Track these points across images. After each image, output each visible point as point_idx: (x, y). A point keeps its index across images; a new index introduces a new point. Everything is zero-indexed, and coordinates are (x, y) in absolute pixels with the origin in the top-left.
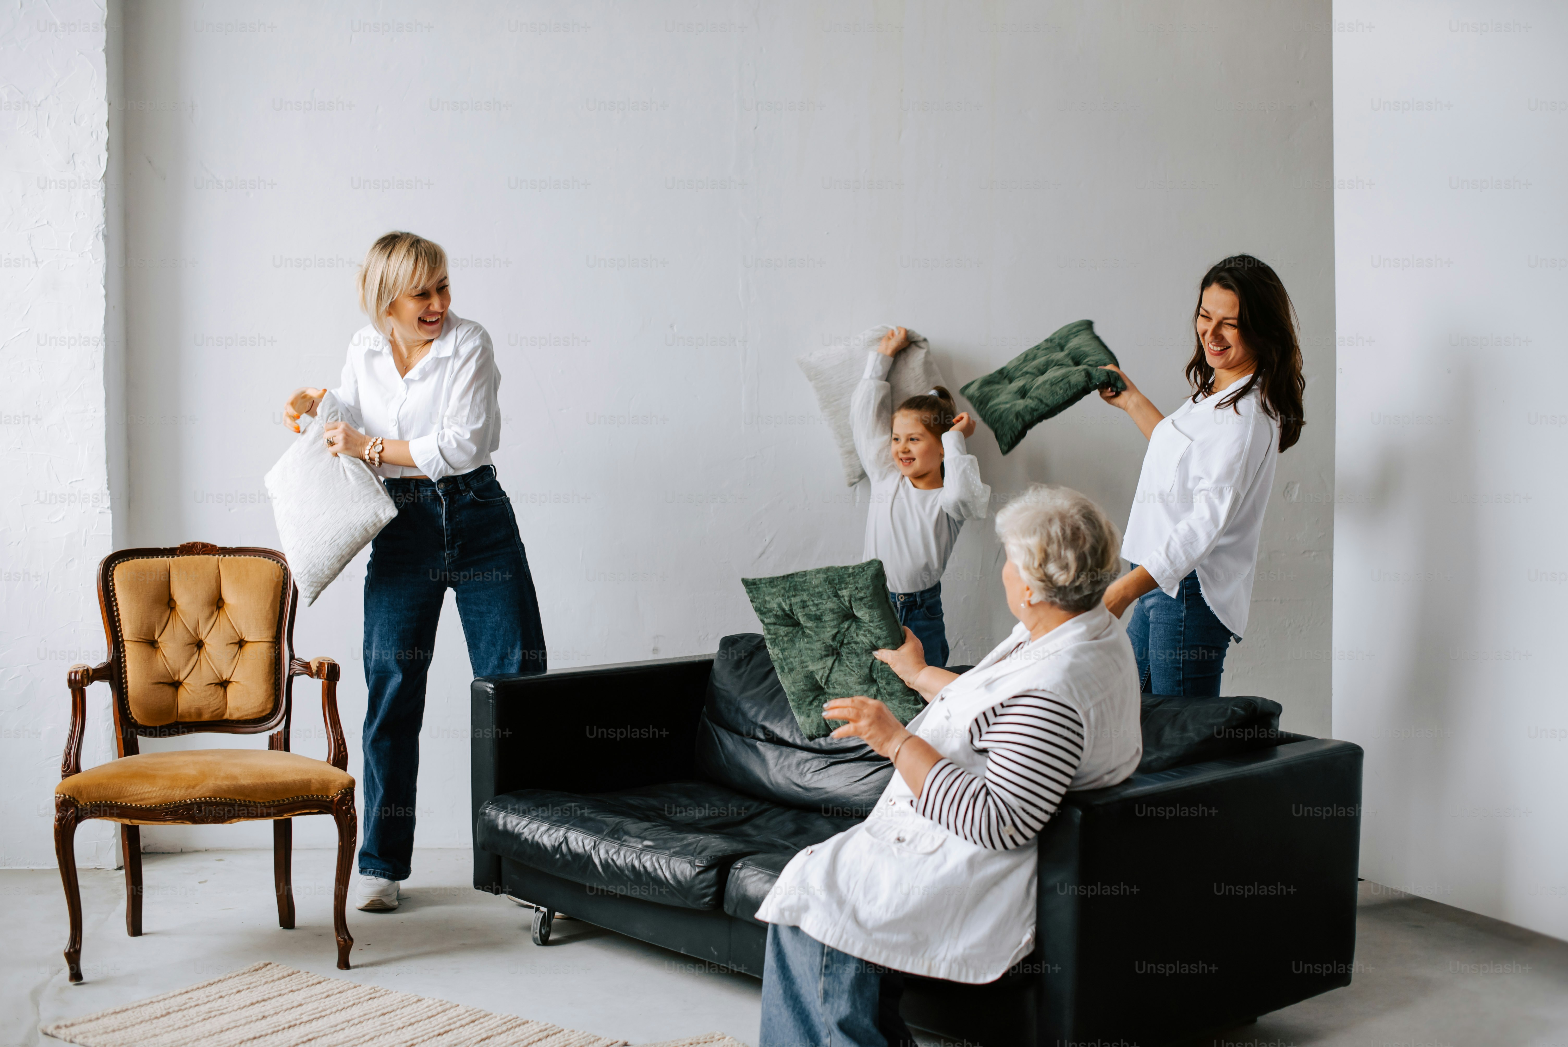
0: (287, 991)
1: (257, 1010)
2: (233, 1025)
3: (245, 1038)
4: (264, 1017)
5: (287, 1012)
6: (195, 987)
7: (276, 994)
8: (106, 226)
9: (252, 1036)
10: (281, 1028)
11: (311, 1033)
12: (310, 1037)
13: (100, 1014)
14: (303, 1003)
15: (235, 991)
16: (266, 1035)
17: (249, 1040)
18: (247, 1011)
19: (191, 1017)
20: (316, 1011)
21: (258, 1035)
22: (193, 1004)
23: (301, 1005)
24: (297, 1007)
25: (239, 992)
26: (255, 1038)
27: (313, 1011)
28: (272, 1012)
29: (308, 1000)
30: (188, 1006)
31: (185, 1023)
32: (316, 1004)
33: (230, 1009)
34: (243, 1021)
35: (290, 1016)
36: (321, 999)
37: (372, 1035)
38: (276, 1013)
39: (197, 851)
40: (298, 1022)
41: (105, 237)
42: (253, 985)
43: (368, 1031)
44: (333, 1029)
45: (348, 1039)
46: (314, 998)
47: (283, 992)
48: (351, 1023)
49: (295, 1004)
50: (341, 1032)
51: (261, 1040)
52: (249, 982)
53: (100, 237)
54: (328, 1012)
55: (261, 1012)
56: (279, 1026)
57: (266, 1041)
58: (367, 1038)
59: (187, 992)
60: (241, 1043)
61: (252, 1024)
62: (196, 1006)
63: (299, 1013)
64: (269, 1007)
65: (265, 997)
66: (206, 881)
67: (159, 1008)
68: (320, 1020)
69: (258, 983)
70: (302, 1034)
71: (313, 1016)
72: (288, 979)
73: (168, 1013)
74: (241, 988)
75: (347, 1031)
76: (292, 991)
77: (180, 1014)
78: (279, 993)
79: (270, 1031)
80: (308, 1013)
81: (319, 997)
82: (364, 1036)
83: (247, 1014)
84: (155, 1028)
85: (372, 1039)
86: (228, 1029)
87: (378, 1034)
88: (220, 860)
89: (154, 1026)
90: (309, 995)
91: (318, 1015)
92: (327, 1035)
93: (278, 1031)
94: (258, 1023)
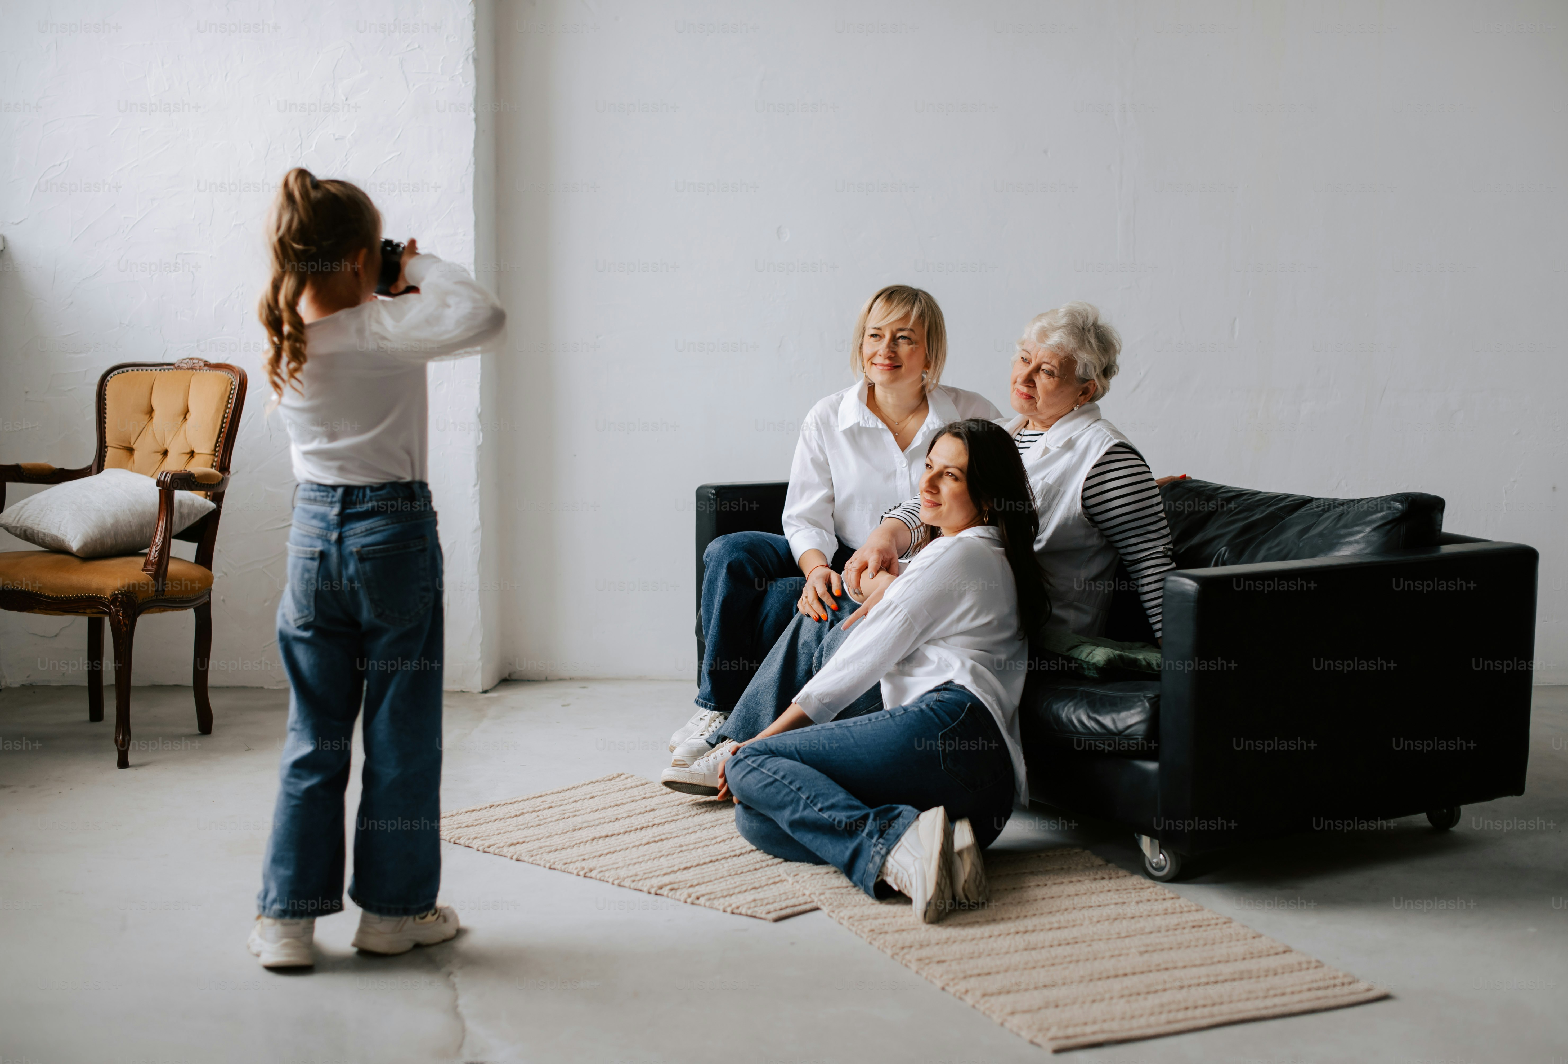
0: (640, 798)
1: (610, 813)
2: (585, 825)
3: (597, 836)
4: (617, 819)
5: (640, 815)
6: (549, 792)
7: (629, 800)
8: (477, 49)
9: (604, 834)
10: (633, 829)
11: (664, 834)
12: (663, 837)
13: (455, 812)
14: (655, 808)
15: (588, 796)
16: (619, 834)
17: (600, 837)
18: (600, 814)
19: (545, 817)
20: (669, 815)
21: (610, 834)
22: (547, 806)
23: (653, 810)
24: (650, 811)
25: (592, 797)
26: (607, 836)
27: (666, 816)
28: (625, 815)
29: (661, 806)
30: (541, 807)
31: (538, 823)
32: (668, 810)
33: (582, 812)
34: (597, 822)
35: (642, 820)
36: (674, 805)
37: (725, 837)
38: (629, 816)
39: (561, 680)
40: (650, 824)
41: (476, 60)
42: (606, 792)
43: (721, 834)
44: (686, 831)
45: (700, 840)
46: (666, 805)
47: (636, 798)
48: (704, 827)
49: (648, 809)
50: (693, 834)
51: (613, 838)
52: (602, 789)
53: (470, 60)
54: (680, 817)
55: (614, 815)
56: (632, 827)
57: (617, 839)
58: (719, 840)
59: (541, 796)
60: (593, 840)
61: (605, 825)
62: (550, 808)
63: (652, 817)
64: (622, 811)
65: (618, 803)
66: (568, 705)
67: (514, 809)
68: (672, 823)
69: (612, 790)
70: (656, 834)
71: (666, 820)
72: (641, 787)
73: (523, 814)
74: (595, 794)
75: (698, 834)
76: (645, 798)
77: (535, 814)
78: (632, 799)
79: (622, 831)
80: (661, 817)
81: (672, 804)
82: (715, 838)
83: (601, 816)
84: (509, 826)
85: (724, 841)
86: (580, 829)
87: (730, 837)
88: (584, 687)
89: (508, 823)
90: (662, 801)
91: (670, 819)
92: (680, 836)
93: (631, 831)
94: (611, 824)
